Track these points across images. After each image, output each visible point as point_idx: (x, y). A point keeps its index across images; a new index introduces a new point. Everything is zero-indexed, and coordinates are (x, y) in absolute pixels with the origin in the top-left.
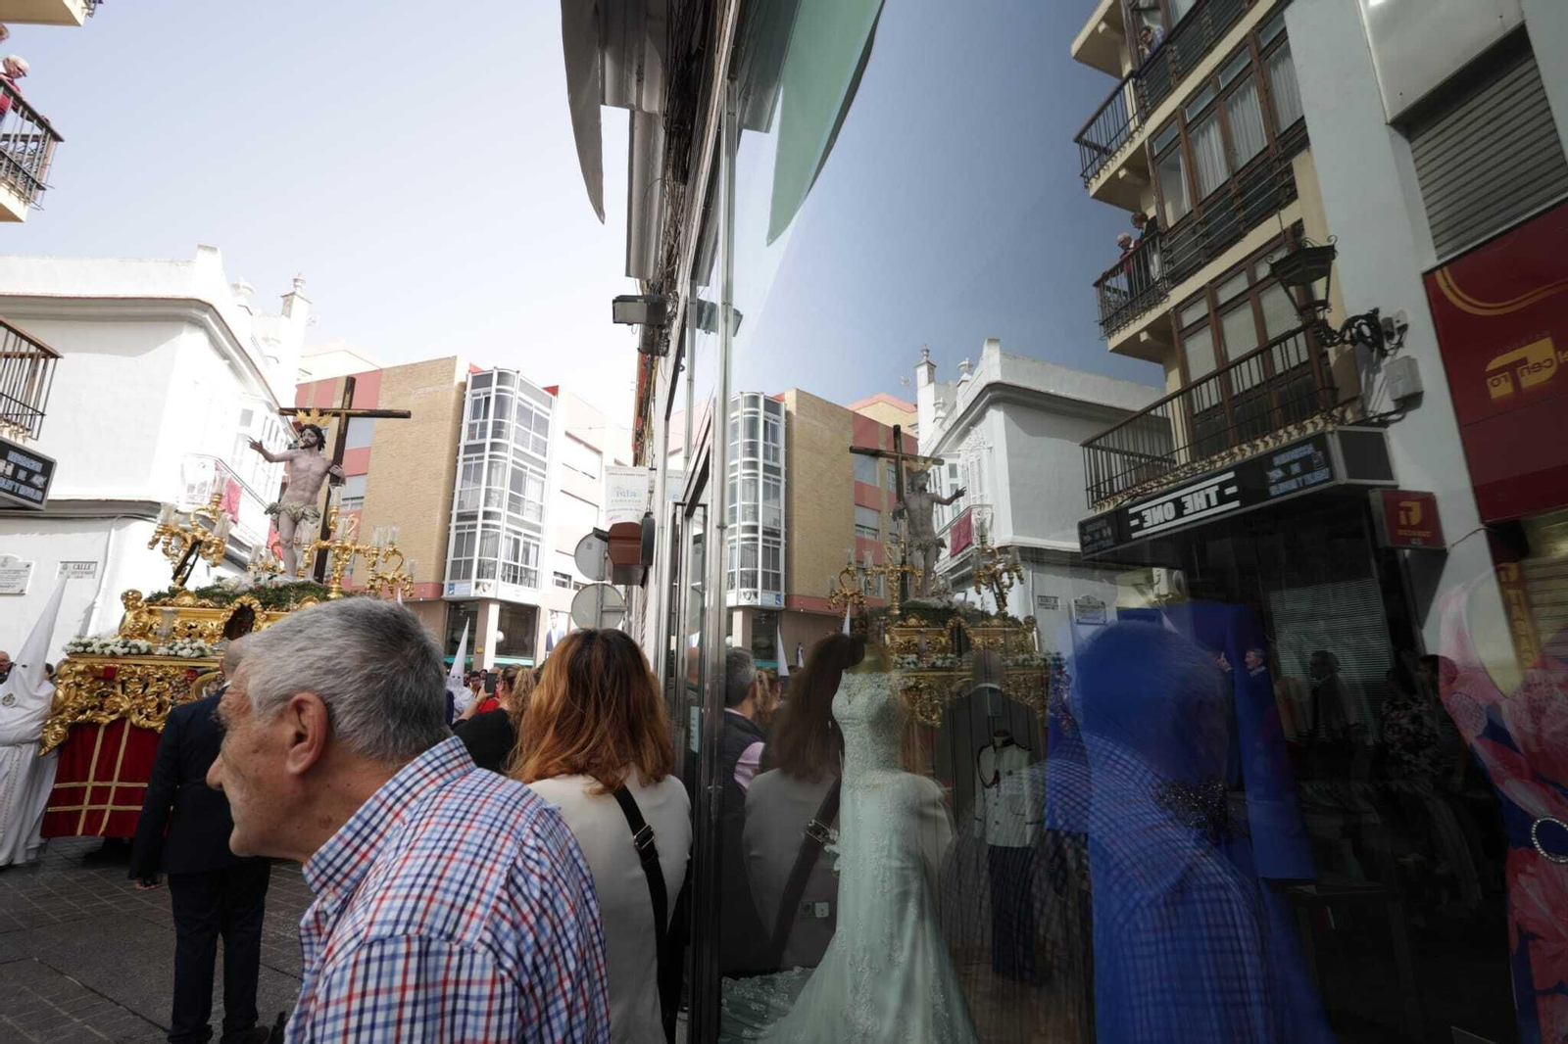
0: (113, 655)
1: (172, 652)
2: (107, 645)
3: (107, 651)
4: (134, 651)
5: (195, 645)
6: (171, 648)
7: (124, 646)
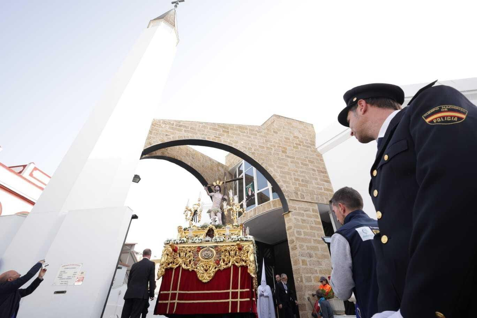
0: (177, 243)
1: (193, 241)
2: (175, 240)
3: (175, 242)
4: (183, 242)
5: (199, 238)
6: (193, 240)
7: (180, 240)
